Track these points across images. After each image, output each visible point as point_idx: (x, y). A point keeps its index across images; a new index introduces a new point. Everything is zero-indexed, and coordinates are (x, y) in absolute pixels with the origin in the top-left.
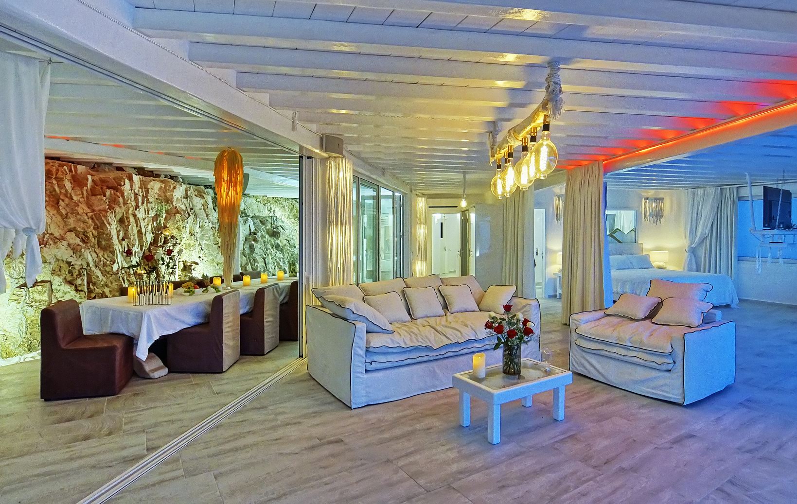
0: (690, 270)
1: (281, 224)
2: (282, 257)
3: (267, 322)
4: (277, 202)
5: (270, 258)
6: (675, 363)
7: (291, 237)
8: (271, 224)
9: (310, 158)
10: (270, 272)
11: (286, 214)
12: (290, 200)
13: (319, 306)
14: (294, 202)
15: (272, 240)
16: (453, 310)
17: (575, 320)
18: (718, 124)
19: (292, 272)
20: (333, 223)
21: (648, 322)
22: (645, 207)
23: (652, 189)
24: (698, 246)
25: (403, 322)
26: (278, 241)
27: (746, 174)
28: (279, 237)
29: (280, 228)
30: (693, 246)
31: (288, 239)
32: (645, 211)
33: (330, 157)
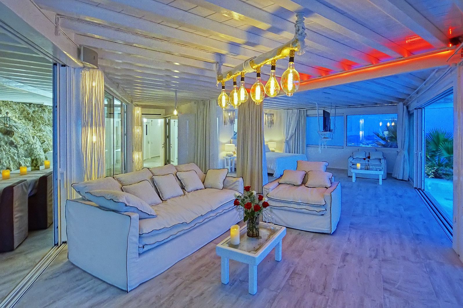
0: (286, 152)
1: (14, 124)
2: (17, 152)
3: (16, 218)
4: (7, 105)
5: (4, 154)
6: (326, 210)
7: (25, 135)
8: (4, 124)
9: (64, 66)
10: (4, 166)
11: (17, 115)
12: (21, 104)
13: (80, 199)
14: (25, 106)
15: (6, 138)
16: (189, 190)
17: (266, 189)
18: (330, 75)
19: (35, 167)
20: (88, 124)
21: (303, 186)
22: (265, 119)
23: (268, 109)
24: (289, 140)
25: (157, 204)
26: (12, 139)
27: (316, 103)
28: (13, 135)
29: (13, 127)
30: (287, 139)
31: (22, 137)
32: (265, 120)
33: (84, 67)
